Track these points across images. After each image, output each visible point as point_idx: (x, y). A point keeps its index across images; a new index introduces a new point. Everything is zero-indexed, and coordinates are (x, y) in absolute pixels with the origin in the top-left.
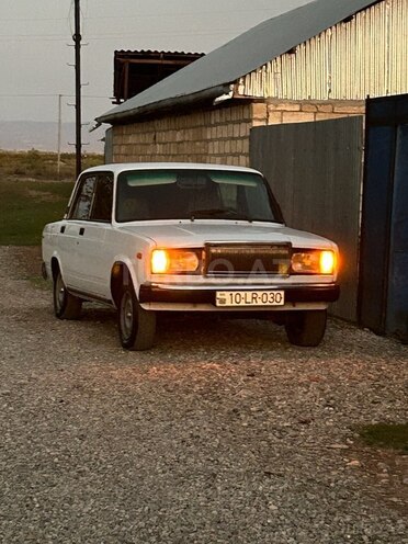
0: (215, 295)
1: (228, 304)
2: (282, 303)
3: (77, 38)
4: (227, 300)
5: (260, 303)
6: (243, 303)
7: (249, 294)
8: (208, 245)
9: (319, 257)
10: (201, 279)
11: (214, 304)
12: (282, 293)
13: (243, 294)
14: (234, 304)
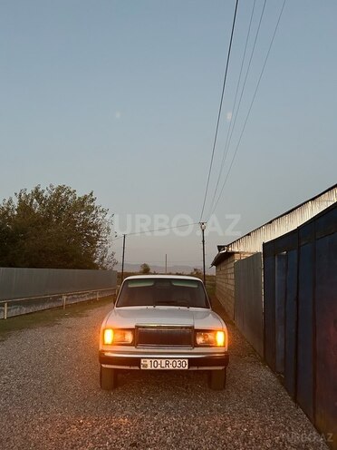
0: (140, 361)
1: (149, 368)
2: (187, 368)
4: (148, 365)
5: (171, 368)
6: (159, 368)
7: (164, 361)
10: (133, 349)
11: (140, 367)
12: (187, 361)
13: (159, 361)
14: (153, 368)
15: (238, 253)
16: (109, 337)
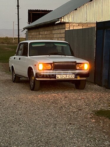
0: (56, 76)
1: (59, 78)
2: (74, 78)
3: (18, 6)
5: (68, 78)
6: (63, 78)
7: (65, 75)
8: (54, 62)
9: (84, 65)
10: (51, 71)
11: (56, 78)
12: (74, 75)
13: (63, 75)
14: (61, 78)
15: (68, 23)
16: (41, 67)
